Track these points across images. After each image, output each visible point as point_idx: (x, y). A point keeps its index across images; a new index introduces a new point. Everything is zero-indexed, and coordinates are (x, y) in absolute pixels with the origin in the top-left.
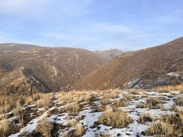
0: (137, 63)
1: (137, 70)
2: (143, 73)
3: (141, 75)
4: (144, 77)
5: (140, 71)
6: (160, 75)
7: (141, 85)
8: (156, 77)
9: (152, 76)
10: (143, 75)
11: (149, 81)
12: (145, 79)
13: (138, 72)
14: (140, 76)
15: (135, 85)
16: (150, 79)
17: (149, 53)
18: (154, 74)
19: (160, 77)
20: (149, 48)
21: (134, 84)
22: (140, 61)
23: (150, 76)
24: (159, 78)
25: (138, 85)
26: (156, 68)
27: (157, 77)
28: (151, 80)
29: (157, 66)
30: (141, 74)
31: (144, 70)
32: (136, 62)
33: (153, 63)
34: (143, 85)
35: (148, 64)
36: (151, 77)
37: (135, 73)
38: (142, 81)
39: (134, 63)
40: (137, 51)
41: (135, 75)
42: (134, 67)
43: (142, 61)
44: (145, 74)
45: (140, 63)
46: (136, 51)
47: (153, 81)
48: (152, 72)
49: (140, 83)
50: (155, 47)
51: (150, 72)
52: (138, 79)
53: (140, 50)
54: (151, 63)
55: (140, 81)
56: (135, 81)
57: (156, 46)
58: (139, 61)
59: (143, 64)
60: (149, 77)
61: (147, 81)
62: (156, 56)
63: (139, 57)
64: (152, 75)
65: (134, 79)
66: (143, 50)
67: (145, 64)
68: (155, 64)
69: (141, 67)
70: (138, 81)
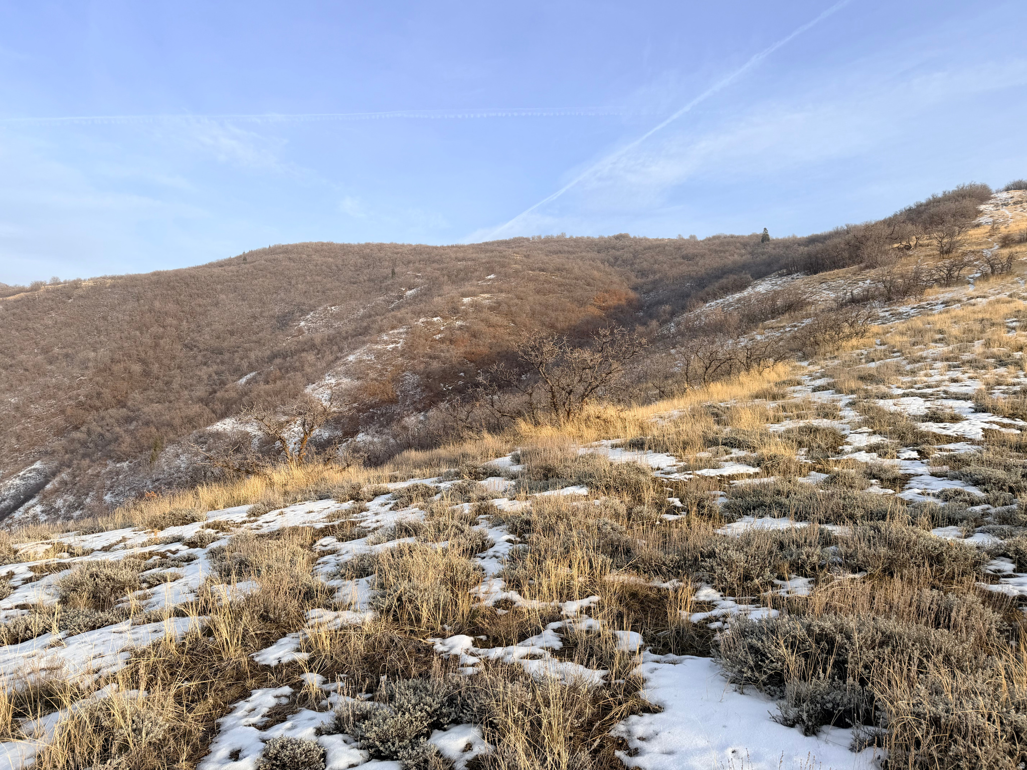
0: (34, 366)
1: (35, 409)
2: (76, 428)
3: (64, 441)
4: (81, 451)
5: (54, 415)
6: (172, 436)
7: (59, 503)
8: (150, 448)
9: (128, 439)
10: (73, 440)
11: (110, 472)
12: (86, 462)
13: (39, 419)
14: (57, 444)
15: (15, 508)
16: (120, 460)
17: (113, 308)
18: (143, 431)
19: (171, 442)
20: (113, 278)
21: (13, 497)
22: (56, 350)
23: (116, 439)
24: (170, 450)
25: (41, 502)
26: (151, 393)
27: (156, 446)
28: (125, 464)
29: (161, 383)
30: (60, 432)
31: (80, 405)
32: (23, 357)
33: (137, 368)
34: (71, 498)
35: (105, 370)
36: (124, 447)
37: (17, 428)
38: (64, 475)
40: (36, 287)
41: (18, 438)
42: (11, 389)
43: (70, 351)
44: (89, 433)
45: (51, 363)
46: (27, 285)
47: (134, 470)
48: (128, 420)
49: (56, 491)
50: (147, 277)
51: (117, 420)
52: (38, 465)
53: (56, 282)
54: (122, 365)
55: (54, 474)
56: (17, 481)
57: (154, 274)
58: (45, 351)
59: (76, 372)
60: (111, 447)
61: (97, 475)
62: (155, 329)
63: (47, 327)
64: (132, 433)
65: (10, 468)
66: (76, 285)
67: (89, 373)
68: (146, 374)
69: (58, 387)
70: (40, 479)
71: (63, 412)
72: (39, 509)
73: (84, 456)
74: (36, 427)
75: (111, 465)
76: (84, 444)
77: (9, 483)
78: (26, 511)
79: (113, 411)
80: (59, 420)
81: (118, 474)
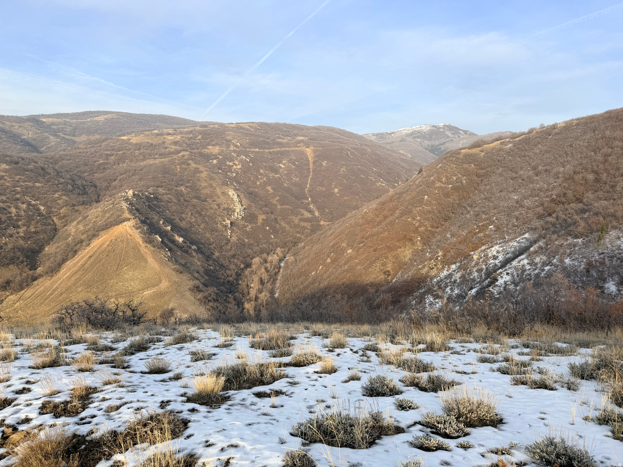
0: (528, 177)
1: (527, 203)
2: (550, 215)
3: (542, 222)
4: (552, 229)
5: (537, 206)
6: (615, 223)
7: (537, 260)
8: (598, 231)
9: (583, 224)
10: (547, 222)
11: (570, 245)
12: (555, 237)
13: (529, 208)
14: (537, 223)
15: (513, 259)
16: (576, 237)
17: (577, 139)
18: (594, 219)
19: (615, 228)
20: (578, 119)
21: (513, 253)
22: (540, 167)
23: (575, 223)
24: (613, 233)
25: (527, 258)
26: (600, 194)
27: (603, 230)
28: (580, 240)
29: (607, 187)
30: (540, 217)
31: (553, 201)
32: (522, 172)
33: (591, 177)
34: (544, 258)
35: (569, 178)
36: (580, 229)
37: (517, 213)
38: (541, 243)
39: (514, 175)
40: (531, 131)
41: (517, 219)
42: (515, 191)
43: (548, 168)
44: (557, 218)
45: (537, 175)
46: (526, 130)
47: (586, 245)
48: (583, 211)
49: (536, 252)
50: (601, 115)
51: (576, 211)
52: (527, 235)
53: (542, 127)
54: (581, 175)
55: (535, 242)
56: (515, 244)
57: (607, 112)
58: (534, 168)
59: (551, 180)
60: (571, 228)
61: (561, 245)
62: (606, 150)
63: (536, 154)
64: (585, 220)
65: (512, 236)
66: (554, 127)
67: (560, 181)
68: (597, 180)
69: (540, 190)
70: (527, 244)
71: (542, 205)
72: (526, 261)
73: (554, 232)
74: (527, 213)
75: (570, 240)
76: (554, 225)
77: (511, 244)
78: (519, 262)
79: (573, 205)
80: (540, 210)
81: (575, 246)
